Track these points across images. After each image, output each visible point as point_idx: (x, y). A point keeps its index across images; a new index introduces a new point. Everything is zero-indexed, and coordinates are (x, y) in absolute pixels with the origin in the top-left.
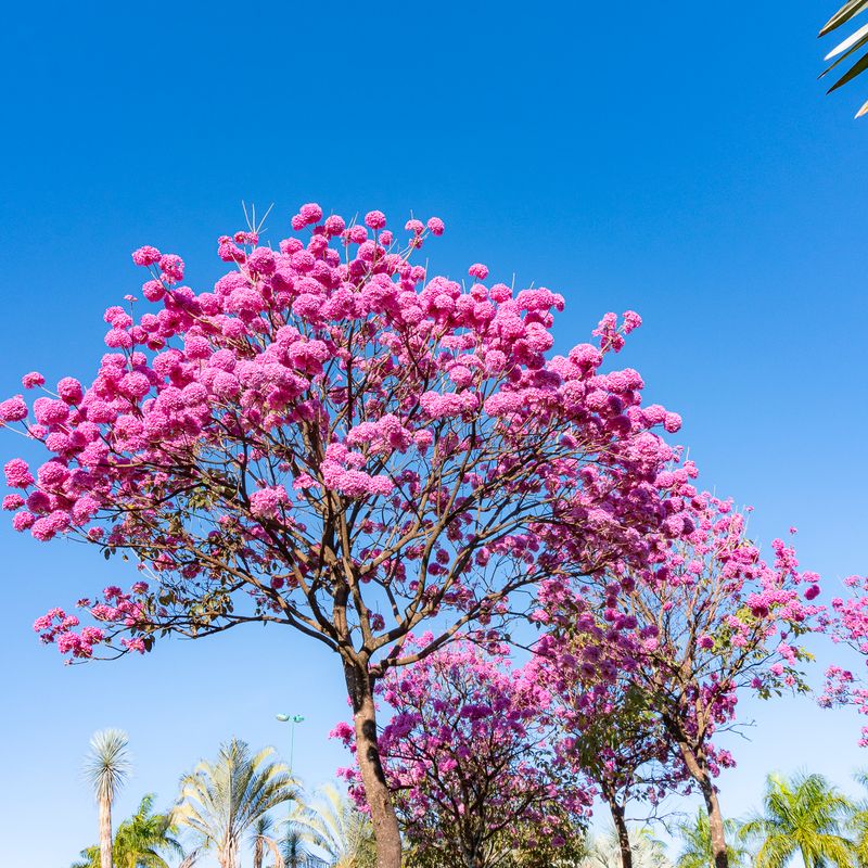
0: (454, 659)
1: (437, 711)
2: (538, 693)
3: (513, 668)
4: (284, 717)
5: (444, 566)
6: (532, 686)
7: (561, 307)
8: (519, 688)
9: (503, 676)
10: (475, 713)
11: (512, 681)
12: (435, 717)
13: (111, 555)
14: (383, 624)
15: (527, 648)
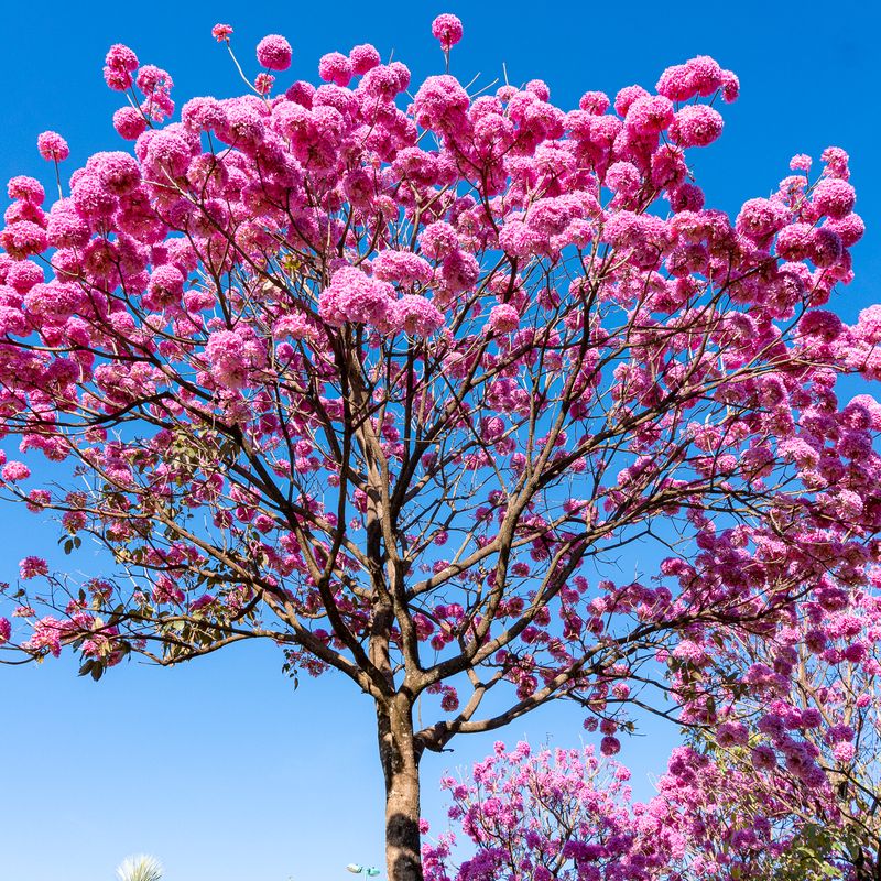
0: (556, 782)
1: (531, 847)
2: (667, 836)
3: (634, 800)
4: (357, 868)
5: (543, 629)
6: (660, 825)
7: (732, 92)
8: (641, 827)
9: (620, 808)
10: (583, 854)
11: (632, 818)
12: (528, 855)
13: (74, 550)
14: (456, 702)
15: (664, 715)
